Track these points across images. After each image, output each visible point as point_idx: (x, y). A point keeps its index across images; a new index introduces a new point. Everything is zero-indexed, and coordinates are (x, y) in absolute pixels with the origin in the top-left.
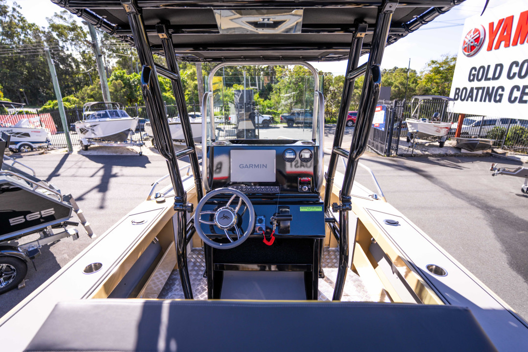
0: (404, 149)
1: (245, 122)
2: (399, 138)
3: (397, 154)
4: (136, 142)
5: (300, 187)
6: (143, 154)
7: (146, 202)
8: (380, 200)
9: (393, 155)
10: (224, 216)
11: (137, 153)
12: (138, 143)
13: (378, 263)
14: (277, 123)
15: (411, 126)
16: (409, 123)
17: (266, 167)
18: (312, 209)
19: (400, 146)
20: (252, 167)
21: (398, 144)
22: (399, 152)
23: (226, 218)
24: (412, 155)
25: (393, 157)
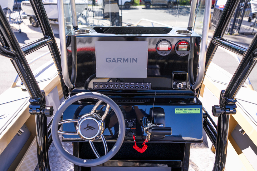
0: (245, 28)
1: (110, 5)
2: (242, 19)
3: (239, 33)
4: (14, 20)
5: (175, 84)
6: (22, 31)
7: (11, 89)
8: (246, 87)
9: (235, 34)
10: (88, 127)
11: (17, 30)
12: (16, 21)
13: (242, 151)
15: (255, 7)
16: (253, 4)
17: (136, 61)
18: (189, 111)
19: (243, 26)
20: (120, 61)
21: (241, 24)
22: (241, 31)
23: (90, 128)
24: (253, 33)
25: (234, 35)
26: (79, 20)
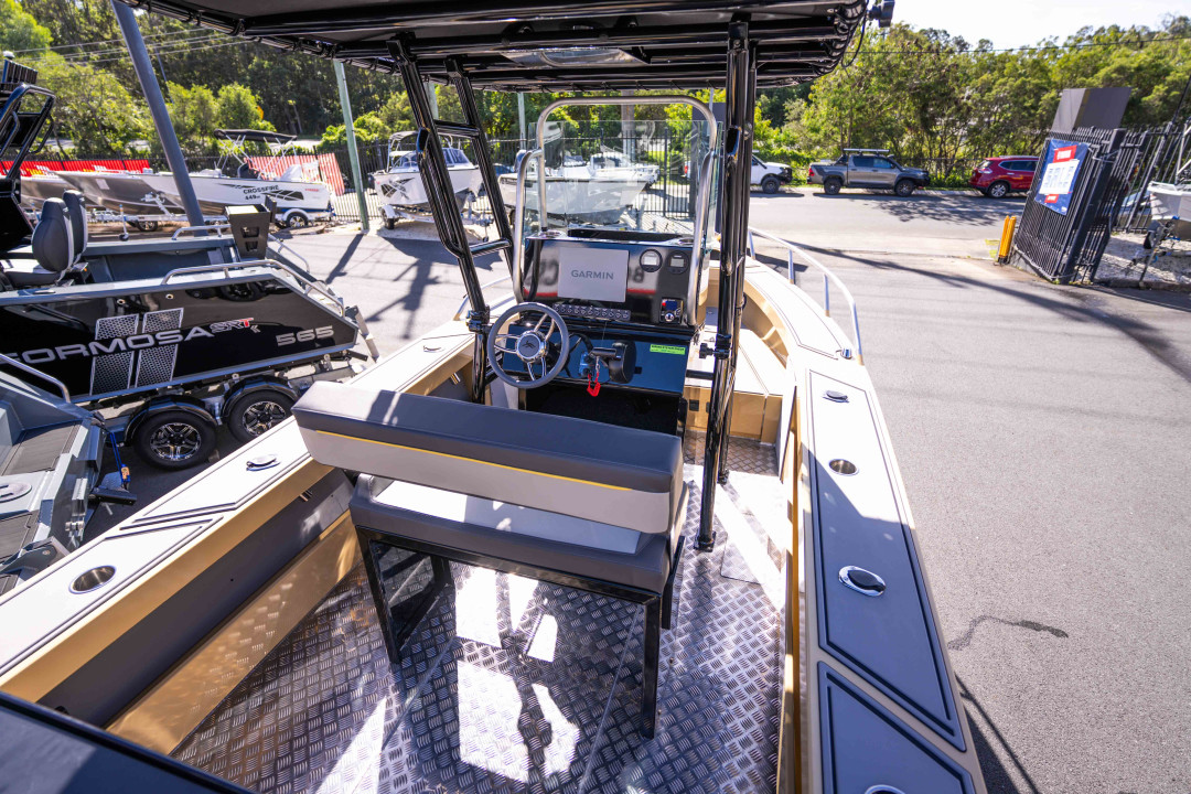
2: (1108, 236)
3: (1092, 279)
4: (478, 216)
5: (663, 315)
7: (451, 322)
9: (1079, 281)
10: (528, 344)
12: (482, 218)
14: (799, 182)
15: (1160, 203)
16: (1156, 195)
17: (611, 278)
18: (669, 349)
19: (1108, 257)
21: (1102, 250)
23: (530, 346)
24: (1141, 284)
25: (1076, 285)
26: (623, 220)
